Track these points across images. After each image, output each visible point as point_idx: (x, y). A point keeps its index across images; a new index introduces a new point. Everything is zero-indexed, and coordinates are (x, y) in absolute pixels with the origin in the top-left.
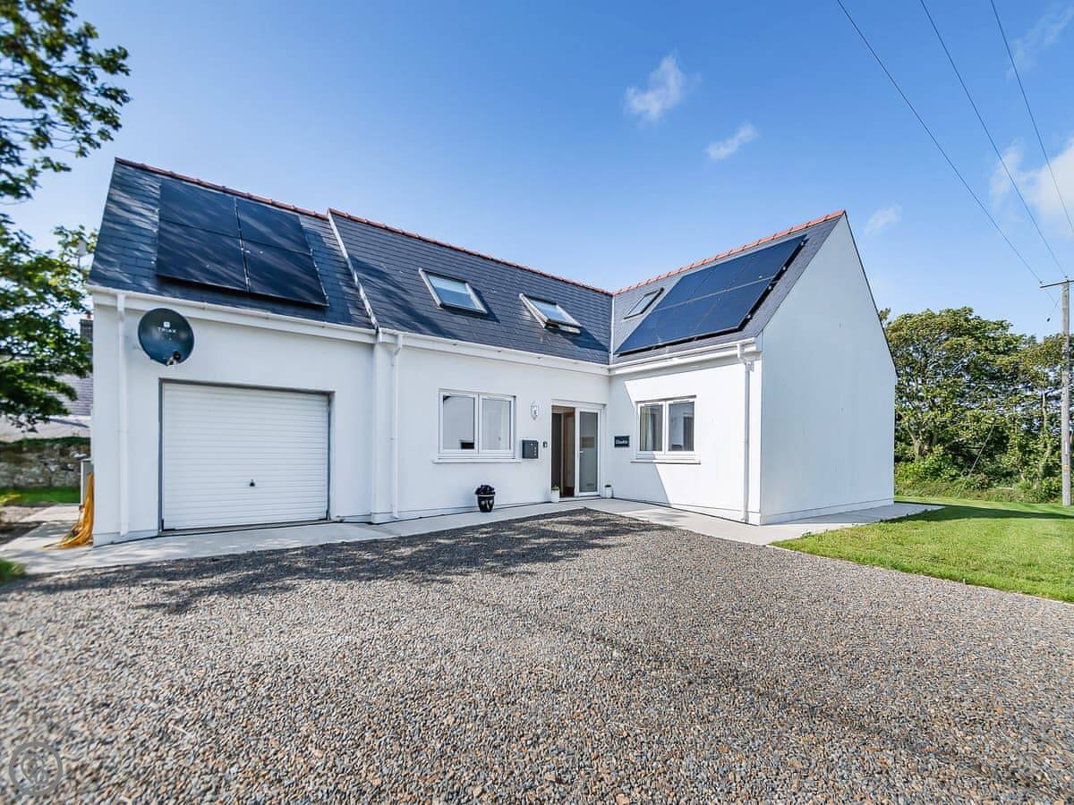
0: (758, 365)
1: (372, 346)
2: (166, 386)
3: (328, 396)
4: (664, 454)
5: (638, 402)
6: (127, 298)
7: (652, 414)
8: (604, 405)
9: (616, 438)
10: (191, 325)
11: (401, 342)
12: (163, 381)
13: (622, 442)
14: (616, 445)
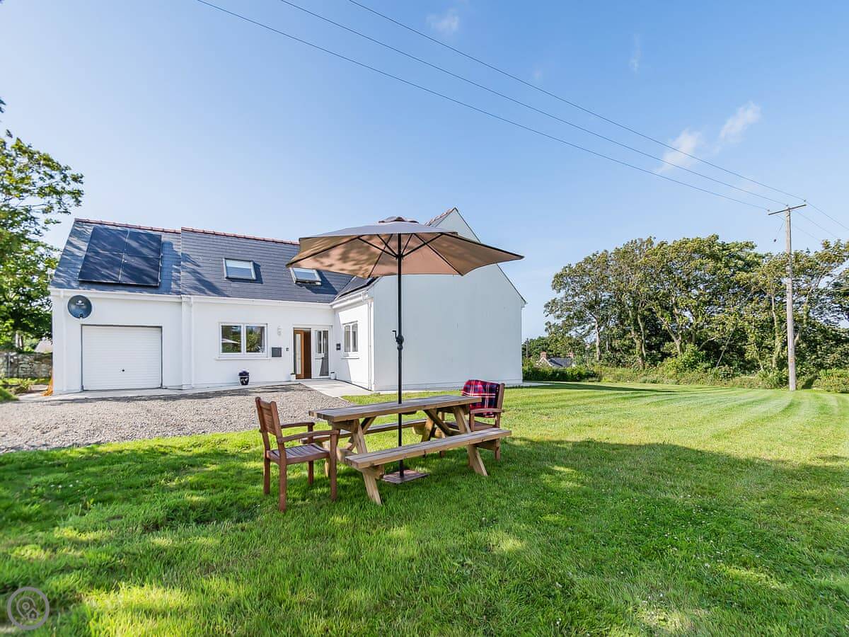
0: (372, 305)
1: (181, 303)
2: (84, 327)
3: (161, 327)
4: (351, 353)
5: (343, 324)
6: (64, 292)
8: (332, 326)
9: (337, 345)
10: (90, 300)
11: (192, 300)
12: (82, 325)
13: (339, 347)
14: (337, 349)
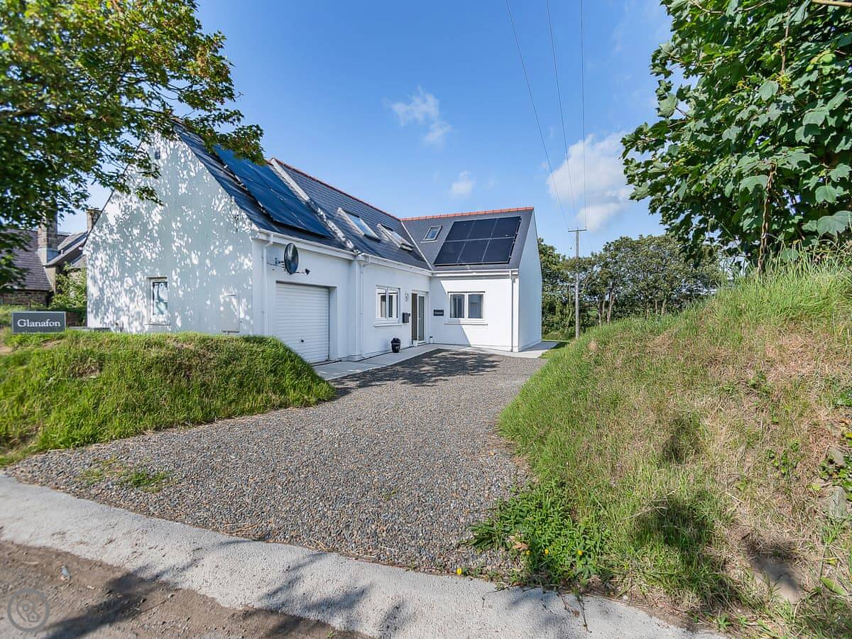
0: (517, 280)
3: (329, 290)
4: (465, 320)
5: (448, 292)
7: (457, 300)
8: (427, 292)
9: (435, 311)
10: (298, 251)
13: (438, 313)
14: (435, 315)
